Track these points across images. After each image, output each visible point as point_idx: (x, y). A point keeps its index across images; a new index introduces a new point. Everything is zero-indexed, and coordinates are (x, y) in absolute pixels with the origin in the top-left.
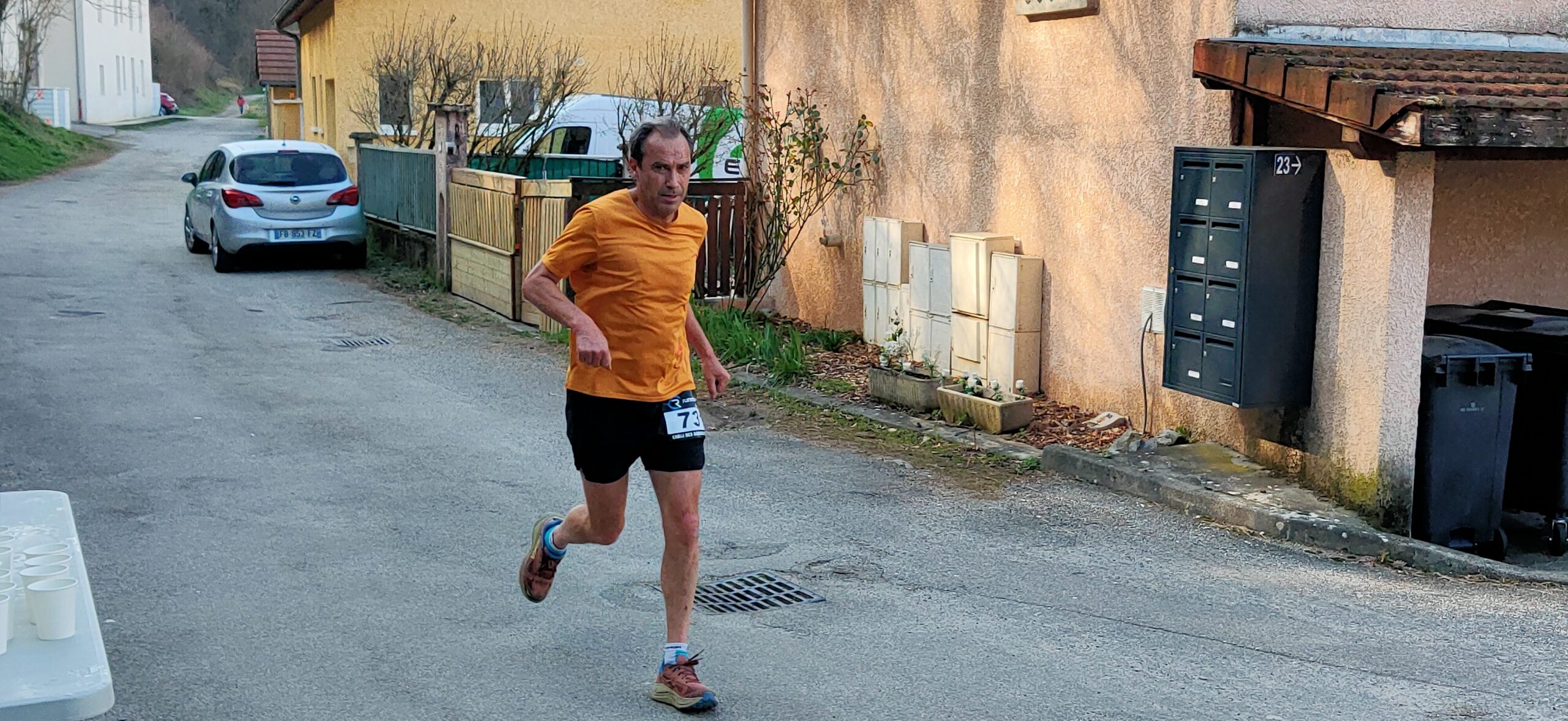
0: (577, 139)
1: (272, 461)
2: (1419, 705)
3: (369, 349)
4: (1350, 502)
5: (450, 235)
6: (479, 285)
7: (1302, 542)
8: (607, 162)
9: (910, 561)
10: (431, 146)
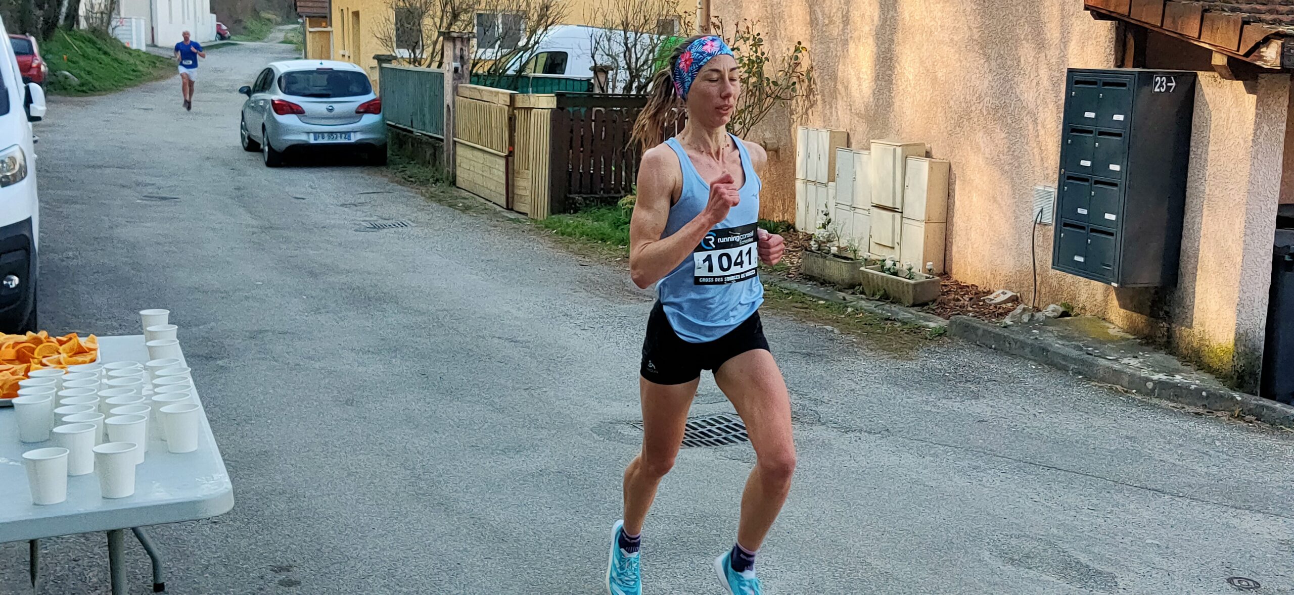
0: (556, 61)
1: (322, 318)
2: (1273, 534)
3: (392, 230)
4: (1209, 366)
5: (455, 139)
6: (479, 181)
7: (1168, 399)
8: (581, 81)
9: (842, 408)
10: (440, 66)
